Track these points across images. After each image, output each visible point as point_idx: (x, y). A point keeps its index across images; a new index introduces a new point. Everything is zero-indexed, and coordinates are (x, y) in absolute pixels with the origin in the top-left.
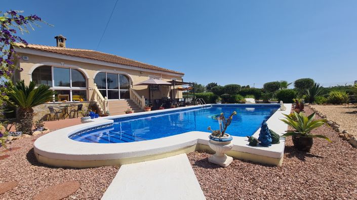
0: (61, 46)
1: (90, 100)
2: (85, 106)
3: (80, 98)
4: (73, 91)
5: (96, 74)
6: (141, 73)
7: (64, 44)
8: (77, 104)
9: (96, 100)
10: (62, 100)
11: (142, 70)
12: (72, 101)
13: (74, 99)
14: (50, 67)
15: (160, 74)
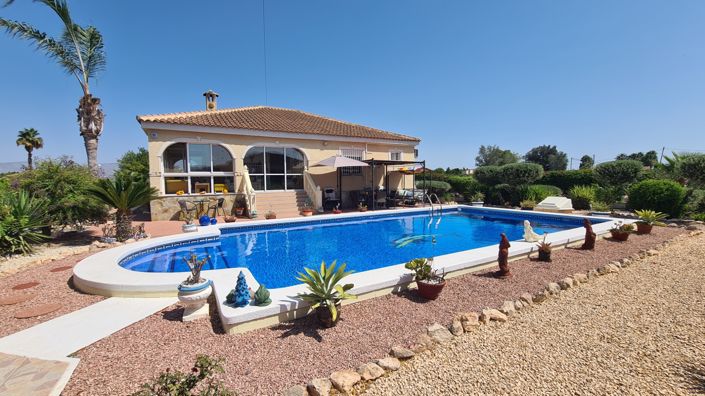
0: (211, 107)
1: (237, 191)
2: (229, 200)
3: (225, 187)
4: (215, 178)
5: (246, 151)
6: (324, 145)
7: (214, 104)
8: (219, 197)
9: (245, 192)
10: (202, 190)
11: (326, 138)
12: (213, 193)
13: (217, 189)
14: (184, 144)
15: (364, 144)
